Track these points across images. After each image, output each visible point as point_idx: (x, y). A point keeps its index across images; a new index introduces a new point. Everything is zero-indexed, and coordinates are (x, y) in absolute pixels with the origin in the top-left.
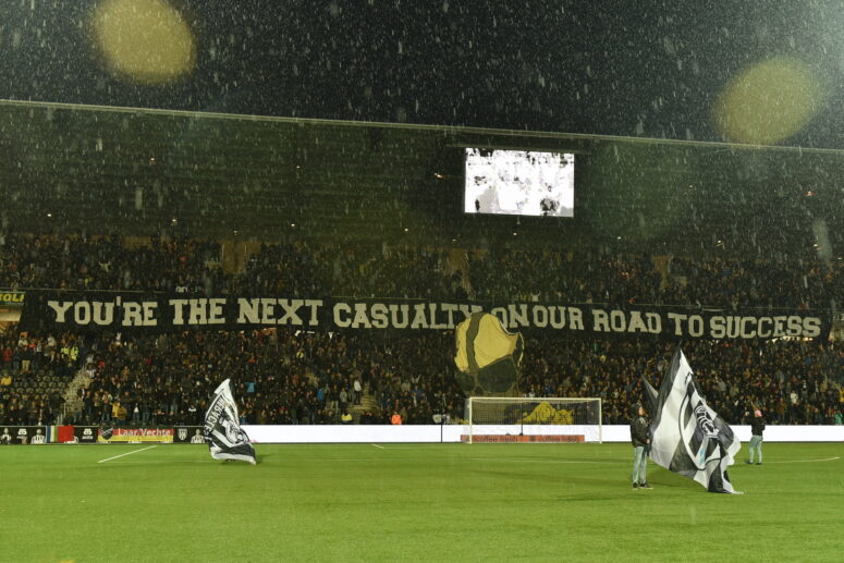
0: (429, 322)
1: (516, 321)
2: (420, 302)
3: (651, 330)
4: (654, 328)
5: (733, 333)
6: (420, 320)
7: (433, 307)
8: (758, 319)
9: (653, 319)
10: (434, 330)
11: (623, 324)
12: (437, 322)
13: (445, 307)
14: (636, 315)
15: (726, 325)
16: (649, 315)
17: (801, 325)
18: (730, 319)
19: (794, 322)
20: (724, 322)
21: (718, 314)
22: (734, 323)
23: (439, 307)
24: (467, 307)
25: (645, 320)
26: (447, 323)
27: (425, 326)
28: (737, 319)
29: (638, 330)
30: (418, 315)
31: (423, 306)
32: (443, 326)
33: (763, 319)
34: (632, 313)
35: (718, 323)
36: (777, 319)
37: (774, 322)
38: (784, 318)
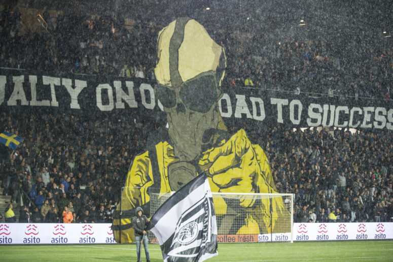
0: (29, 97)
1: (123, 101)
2: (18, 74)
3: (255, 117)
4: (259, 114)
5: (328, 122)
6: (18, 96)
7: (33, 79)
8: (350, 108)
9: (257, 104)
10: (36, 108)
11: (230, 108)
12: (39, 99)
13: (46, 80)
14: (241, 99)
15: (322, 114)
16: (253, 100)
17: (386, 117)
18: (326, 107)
19: (380, 113)
20: (321, 110)
21: (316, 102)
22: (329, 111)
23: (40, 80)
24: (70, 81)
25: (249, 104)
26: (51, 100)
27: (24, 102)
28: (333, 107)
29: (244, 115)
30: (16, 89)
31: (22, 77)
32: (46, 103)
33: (354, 109)
34: (237, 96)
35: (315, 110)
36: (366, 109)
37: (363, 112)
38: (372, 109)
